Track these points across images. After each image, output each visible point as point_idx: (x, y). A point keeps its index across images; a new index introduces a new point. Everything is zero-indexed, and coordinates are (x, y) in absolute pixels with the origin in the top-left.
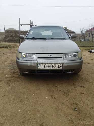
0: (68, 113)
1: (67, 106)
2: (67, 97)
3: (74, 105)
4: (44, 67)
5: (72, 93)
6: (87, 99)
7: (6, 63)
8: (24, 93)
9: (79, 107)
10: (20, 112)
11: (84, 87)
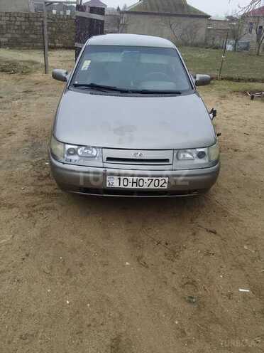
0: (175, 308)
1: (174, 289)
2: (174, 263)
3: (190, 285)
4: (122, 183)
5: (186, 251)
6: (219, 272)
7: (14, 139)
8: (73, 251)
9: (200, 293)
10: (69, 304)
11: (215, 233)
